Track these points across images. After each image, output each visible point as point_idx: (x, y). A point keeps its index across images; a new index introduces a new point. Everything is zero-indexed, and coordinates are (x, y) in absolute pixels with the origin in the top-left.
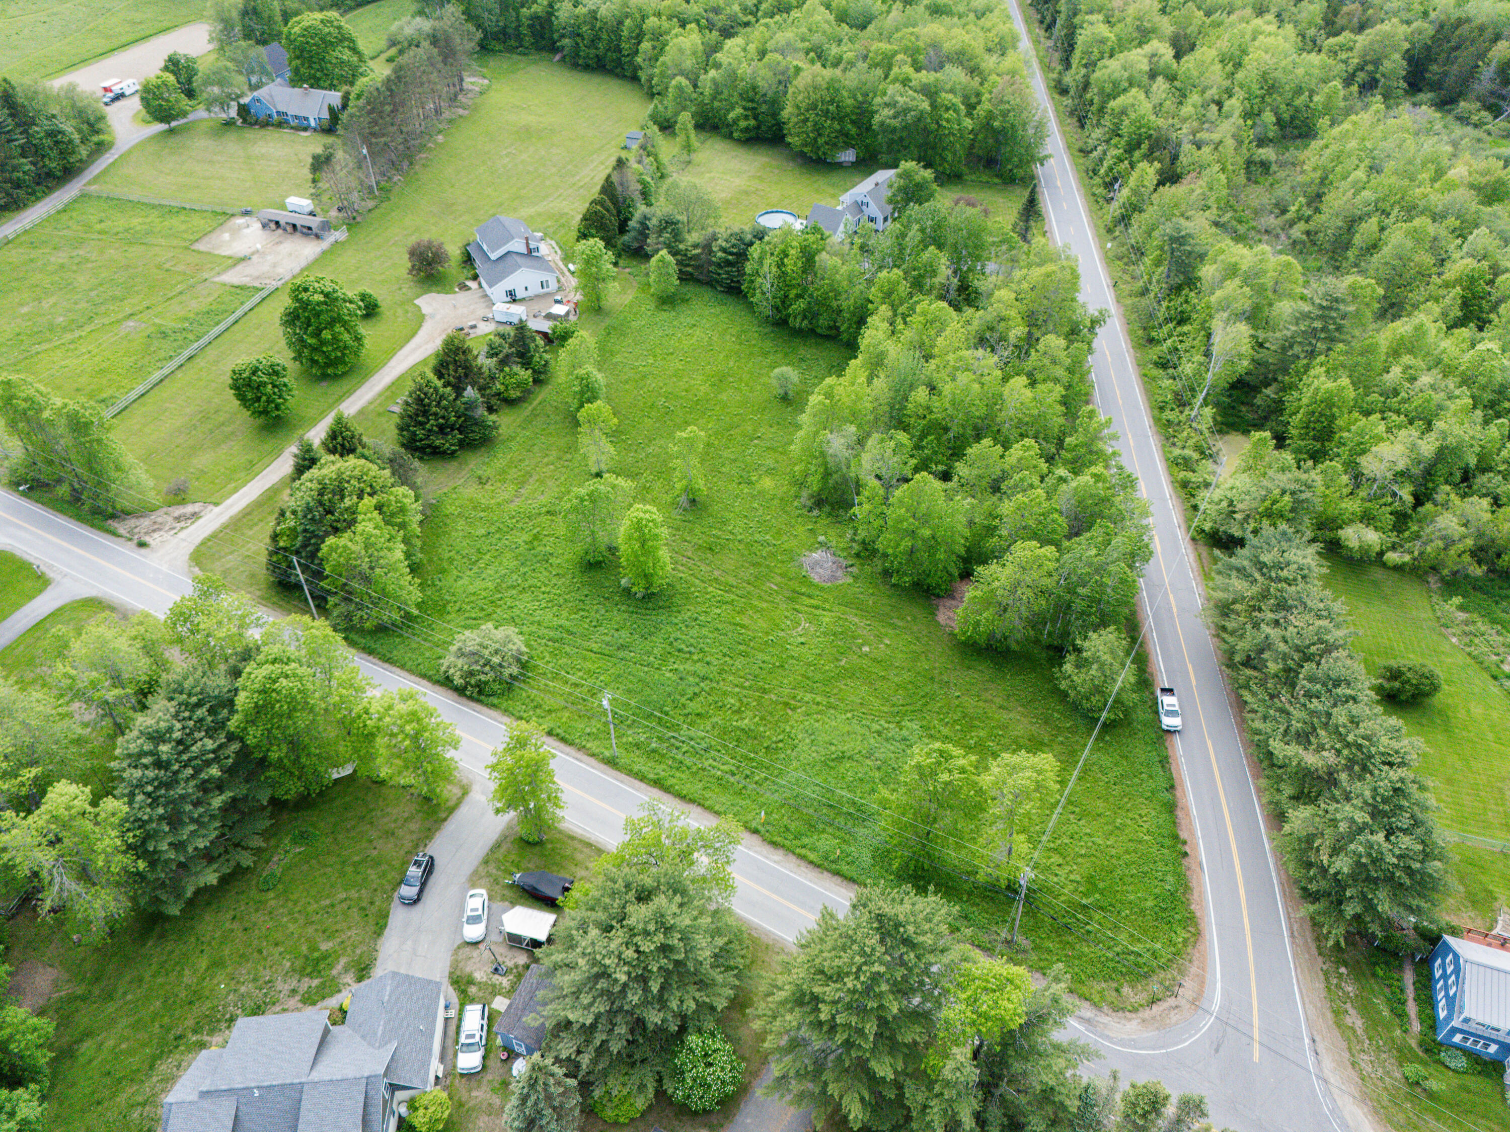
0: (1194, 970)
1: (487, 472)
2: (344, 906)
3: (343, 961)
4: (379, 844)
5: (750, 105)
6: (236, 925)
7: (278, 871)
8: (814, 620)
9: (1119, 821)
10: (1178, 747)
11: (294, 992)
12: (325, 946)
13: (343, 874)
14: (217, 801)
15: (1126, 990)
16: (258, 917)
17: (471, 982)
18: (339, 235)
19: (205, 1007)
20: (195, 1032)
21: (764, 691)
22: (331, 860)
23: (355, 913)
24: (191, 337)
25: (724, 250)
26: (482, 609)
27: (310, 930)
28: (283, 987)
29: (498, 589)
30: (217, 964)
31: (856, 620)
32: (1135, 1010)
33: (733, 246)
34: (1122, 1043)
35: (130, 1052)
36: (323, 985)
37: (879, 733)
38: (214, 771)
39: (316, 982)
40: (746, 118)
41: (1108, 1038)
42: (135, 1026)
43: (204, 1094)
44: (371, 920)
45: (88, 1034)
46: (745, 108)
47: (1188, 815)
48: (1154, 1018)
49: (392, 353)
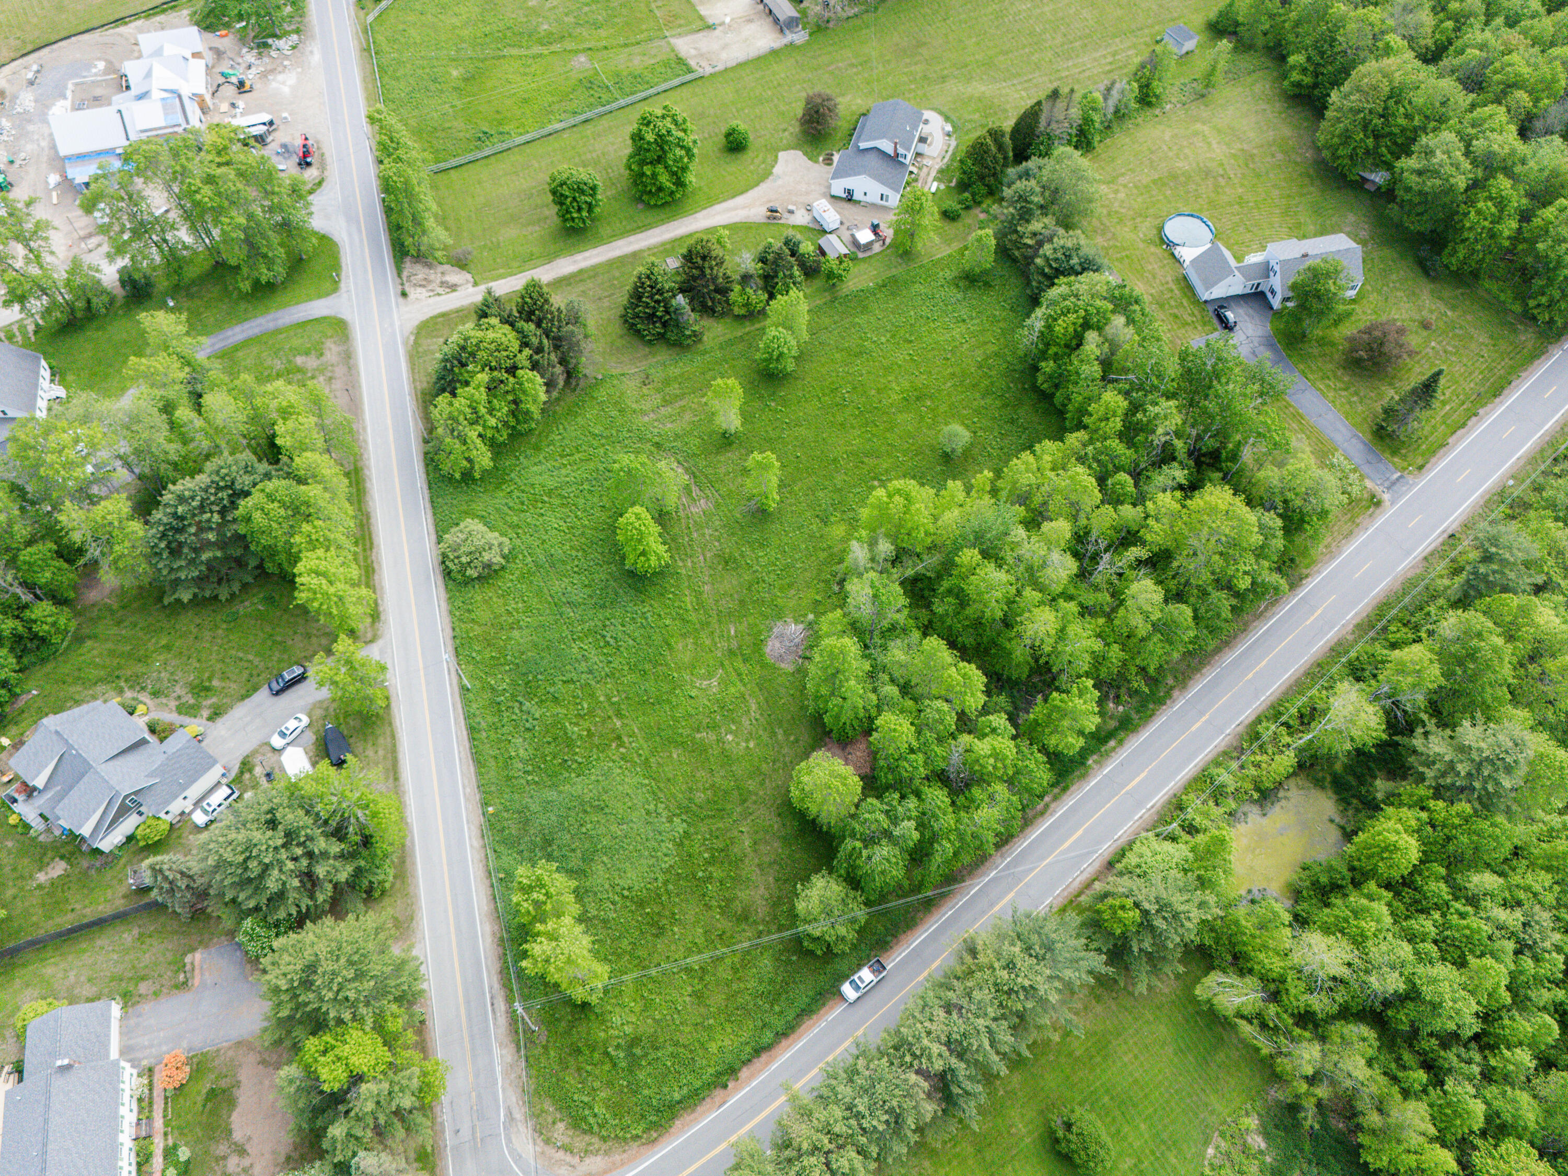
0: (617, 1158)
1: (657, 374)
2: (245, 665)
3: (214, 700)
4: (298, 638)
5: (1317, 59)
6: (195, 631)
7: (241, 611)
8: (725, 683)
9: (711, 1021)
10: (833, 1014)
11: (179, 697)
12: (215, 683)
13: (264, 643)
14: (205, 556)
15: (561, 1126)
16: (207, 635)
17: (250, 771)
18: (799, 37)
19: (140, 668)
20: (126, 681)
21: (619, 714)
22: (268, 629)
23: (245, 674)
24: (605, 97)
25: (1047, 259)
26: (522, 503)
27: (218, 666)
28: (179, 690)
29: (550, 493)
30: (168, 648)
31: (754, 707)
32: (547, 1142)
33: (1056, 260)
34: (512, 1151)
35: (97, 666)
36: (192, 707)
37: (648, 813)
38: (211, 536)
39: (192, 701)
40: (1304, 71)
41: (509, 1141)
42: (112, 653)
43: (57, 732)
44: (249, 685)
45: (94, 637)
46: (1309, 59)
47: (767, 1064)
48: (551, 1158)
49: (712, 201)
